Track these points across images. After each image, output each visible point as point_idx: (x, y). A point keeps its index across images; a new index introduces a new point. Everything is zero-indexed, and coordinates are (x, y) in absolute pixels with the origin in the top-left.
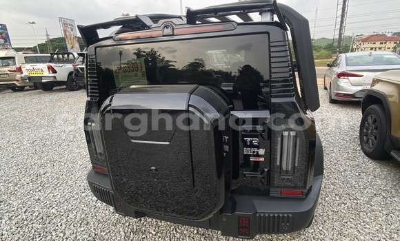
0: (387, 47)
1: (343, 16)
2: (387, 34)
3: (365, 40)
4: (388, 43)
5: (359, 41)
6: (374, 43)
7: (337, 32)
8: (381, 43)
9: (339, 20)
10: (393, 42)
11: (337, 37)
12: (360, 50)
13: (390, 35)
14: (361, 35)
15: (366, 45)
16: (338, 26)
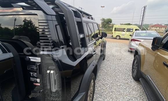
0: (162, 30)
1: (143, 15)
2: (162, 24)
3: (153, 26)
4: (162, 28)
5: (150, 26)
6: (157, 28)
7: (141, 22)
8: (160, 28)
9: (142, 17)
10: (164, 28)
11: (140, 24)
12: (151, 30)
13: (163, 25)
14: (152, 24)
15: (153, 28)
16: (141, 20)
